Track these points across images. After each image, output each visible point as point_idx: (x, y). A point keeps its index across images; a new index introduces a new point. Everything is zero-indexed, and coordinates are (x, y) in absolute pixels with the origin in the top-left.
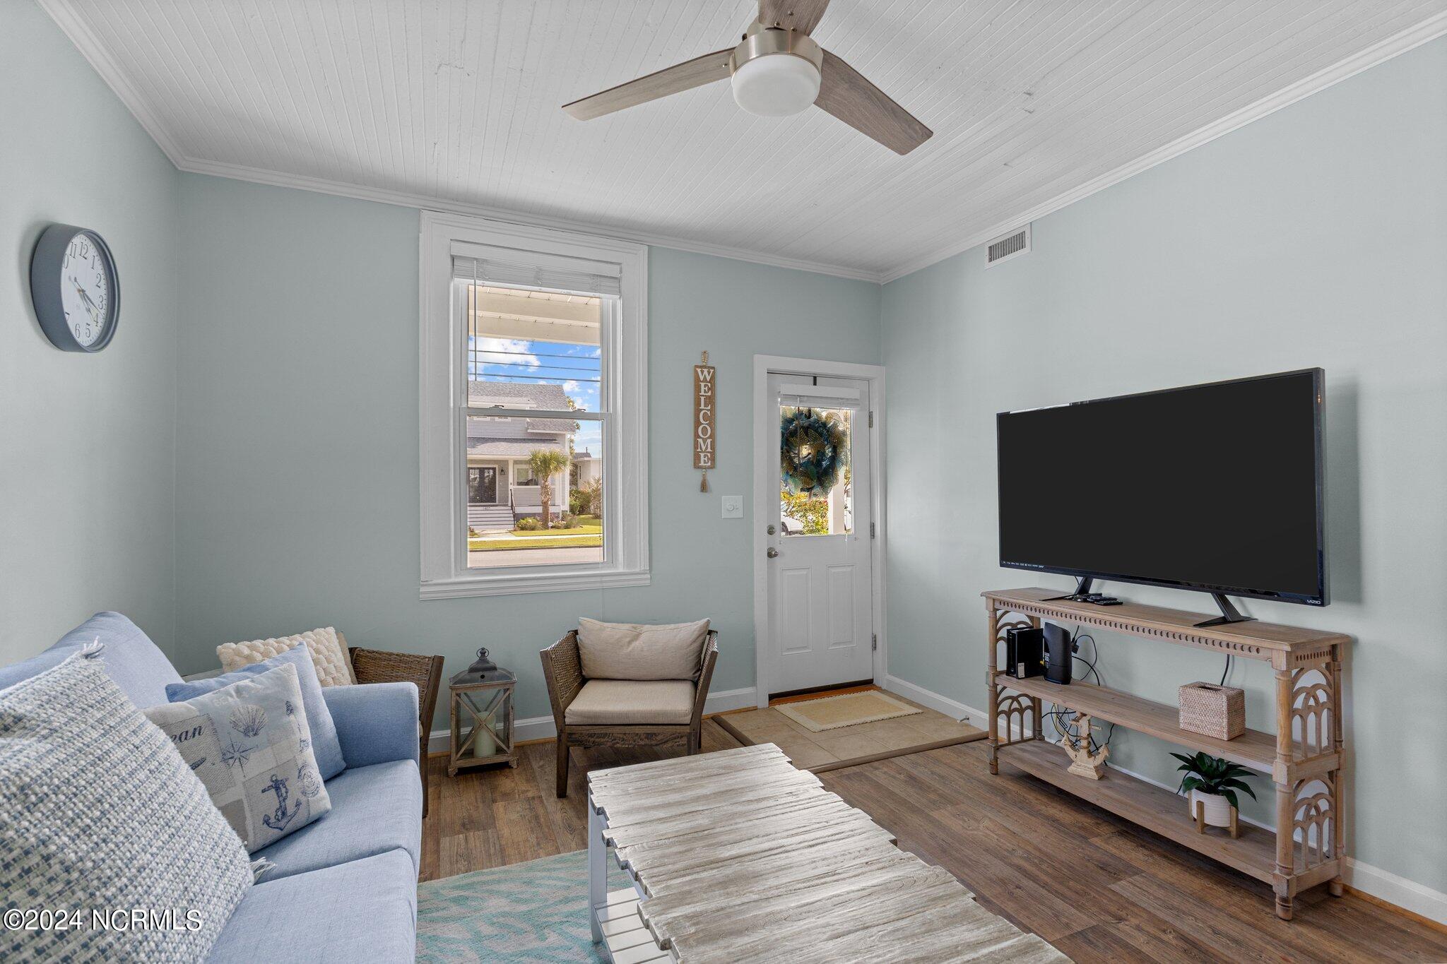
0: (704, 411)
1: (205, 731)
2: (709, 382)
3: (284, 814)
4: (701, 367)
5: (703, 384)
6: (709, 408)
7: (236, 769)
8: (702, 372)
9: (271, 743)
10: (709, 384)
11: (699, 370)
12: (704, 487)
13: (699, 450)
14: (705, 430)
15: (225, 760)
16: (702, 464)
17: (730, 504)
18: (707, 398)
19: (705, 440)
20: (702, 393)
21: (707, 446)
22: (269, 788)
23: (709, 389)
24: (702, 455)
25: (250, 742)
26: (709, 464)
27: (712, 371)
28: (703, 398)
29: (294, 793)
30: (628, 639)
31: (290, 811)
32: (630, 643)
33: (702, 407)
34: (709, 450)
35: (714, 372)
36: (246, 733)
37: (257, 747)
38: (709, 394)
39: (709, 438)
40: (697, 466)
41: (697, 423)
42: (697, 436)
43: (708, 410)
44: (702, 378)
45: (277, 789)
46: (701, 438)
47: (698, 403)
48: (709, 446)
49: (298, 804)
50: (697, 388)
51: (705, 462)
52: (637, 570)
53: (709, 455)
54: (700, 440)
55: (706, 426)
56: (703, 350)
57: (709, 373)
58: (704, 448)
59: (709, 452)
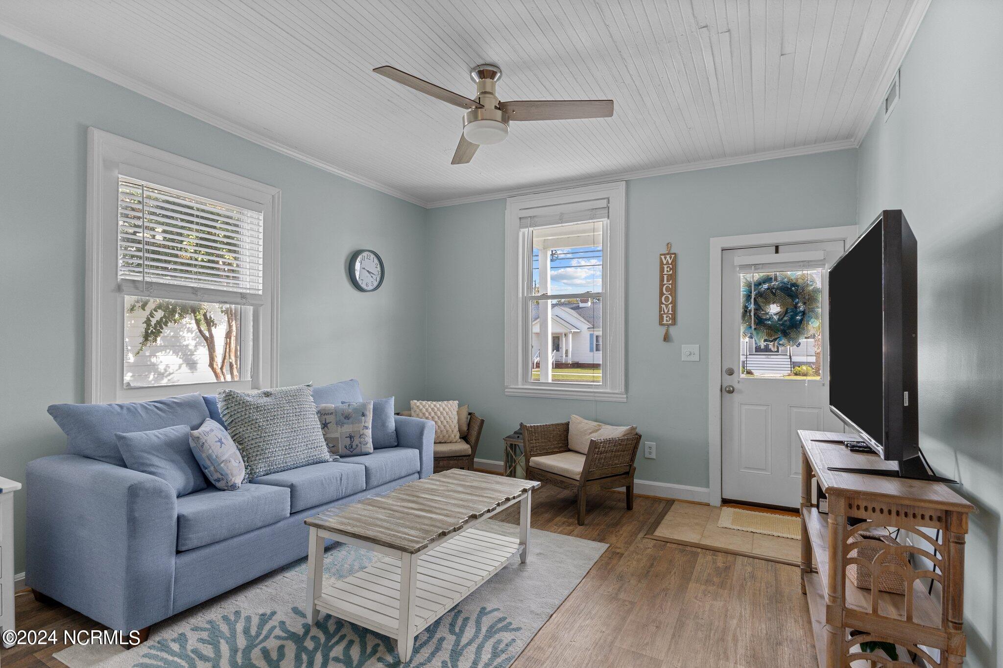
0: (666, 285)
1: (334, 414)
2: (671, 264)
3: (352, 447)
4: (664, 254)
5: (665, 267)
6: (671, 282)
7: (339, 428)
8: (665, 258)
9: (352, 423)
10: (671, 266)
11: (663, 257)
12: (667, 338)
13: (662, 312)
14: (667, 299)
15: (337, 424)
16: (665, 322)
17: (689, 351)
18: (669, 276)
19: (667, 306)
20: (665, 273)
21: (669, 309)
22: (348, 437)
23: (670, 269)
24: (665, 316)
25: (346, 421)
26: (670, 322)
27: (673, 256)
28: (665, 276)
29: (356, 441)
30: (590, 431)
31: (354, 447)
32: (591, 433)
33: (665, 282)
34: (670, 312)
35: (675, 257)
36: (345, 418)
37: (348, 423)
38: (671, 273)
39: (670, 304)
40: (661, 324)
41: (662, 294)
42: (661, 303)
43: (669, 284)
44: (665, 262)
45: (351, 438)
46: (664, 304)
47: (662, 280)
48: (670, 309)
49: (357, 446)
50: (662, 270)
51: (667, 321)
52: (617, 391)
53: (670, 316)
54: (663, 306)
55: (669, 296)
56: (668, 242)
57: (671, 258)
58: (666, 312)
59: (670, 314)
